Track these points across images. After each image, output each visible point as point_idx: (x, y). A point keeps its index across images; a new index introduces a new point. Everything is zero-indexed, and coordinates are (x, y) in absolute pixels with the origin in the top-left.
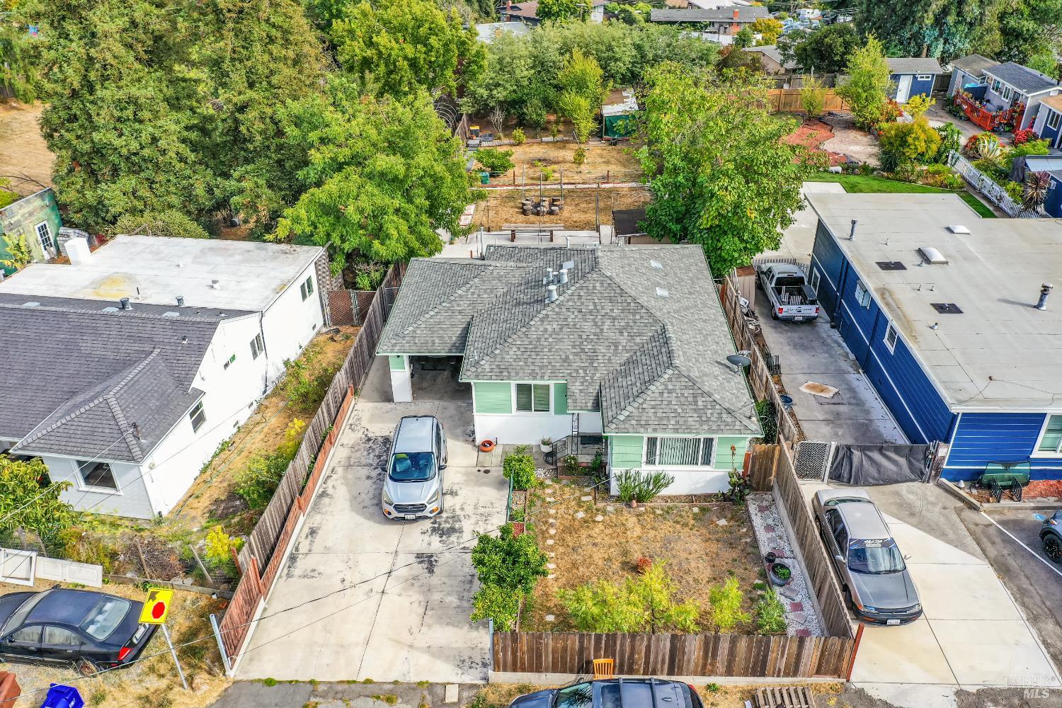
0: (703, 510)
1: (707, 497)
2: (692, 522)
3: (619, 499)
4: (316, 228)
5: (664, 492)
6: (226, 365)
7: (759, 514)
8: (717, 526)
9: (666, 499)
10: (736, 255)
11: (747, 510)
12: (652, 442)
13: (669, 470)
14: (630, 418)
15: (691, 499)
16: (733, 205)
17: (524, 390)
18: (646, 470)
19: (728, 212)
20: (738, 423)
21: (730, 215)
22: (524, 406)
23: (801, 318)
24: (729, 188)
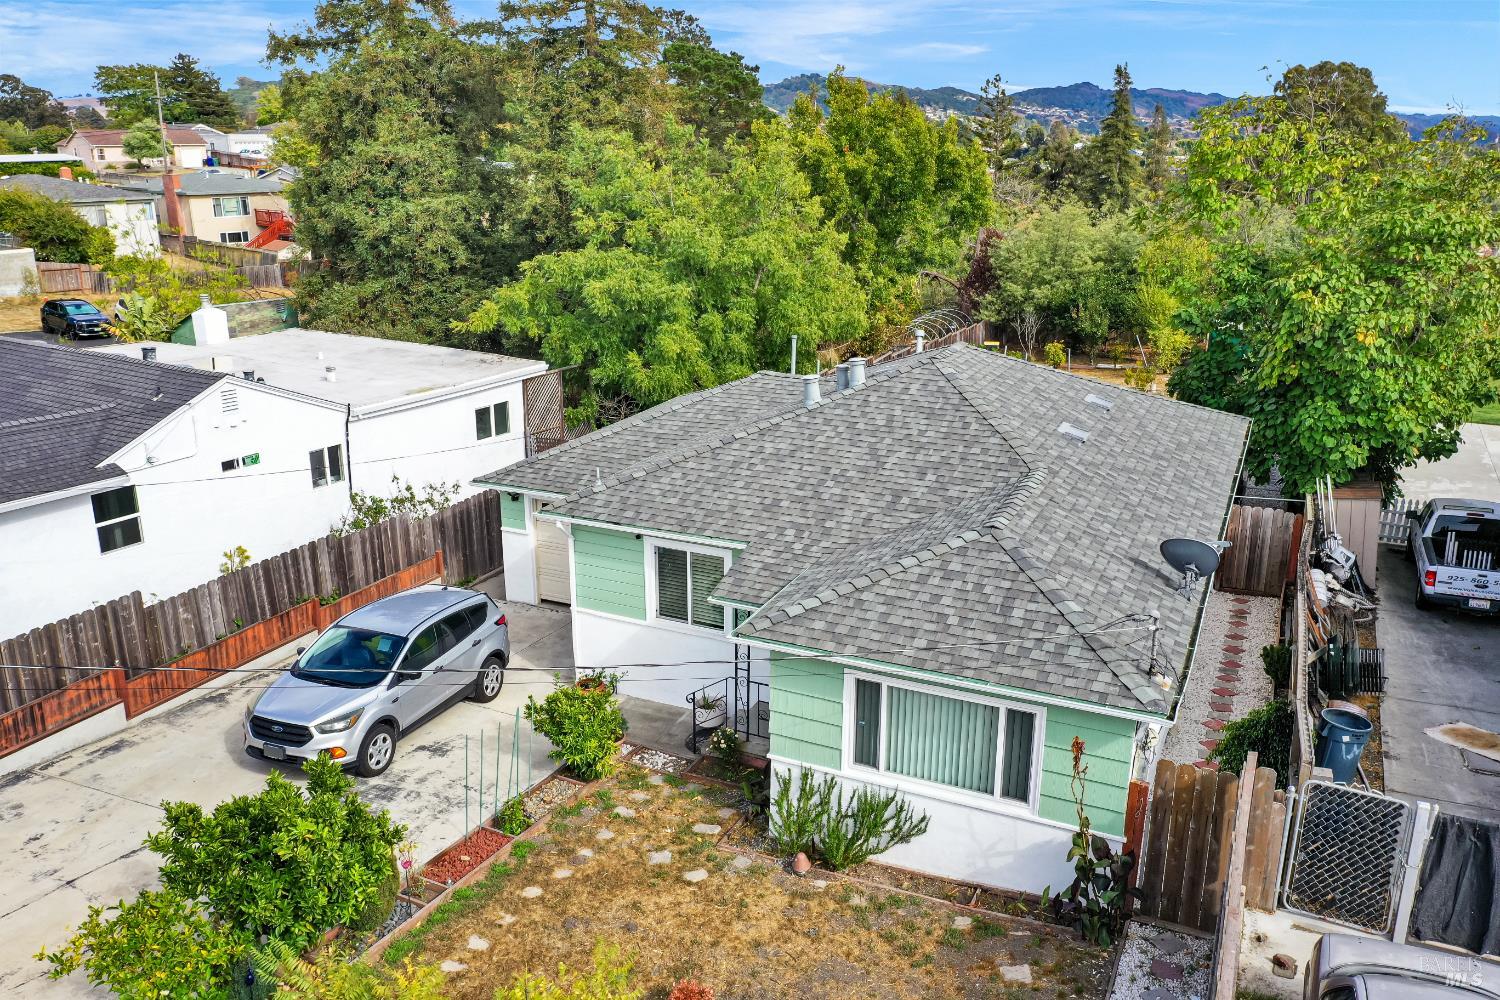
0: (982, 928)
1: (1008, 900)
2: (930, 948)
3: (775, 848)
4: (548, 330)
5: (897, 856)
6: (228, 465)
7: (1144, 982)
8: (996, 976)
9: (895, 874)
10: (1330, 442)
11: (1113, 963)
12: (868, 693)
13: (918, 793)
14: (813, 615)
15: (968, 894)
16: (1328, 324)
17: (670, 563)
18: (853, 779)
19: (1315, 338)
20: (1105, 676)
21: (1319, 344)
22: (672, 608)
23: (1486, 605)
24: (1324, 289)
